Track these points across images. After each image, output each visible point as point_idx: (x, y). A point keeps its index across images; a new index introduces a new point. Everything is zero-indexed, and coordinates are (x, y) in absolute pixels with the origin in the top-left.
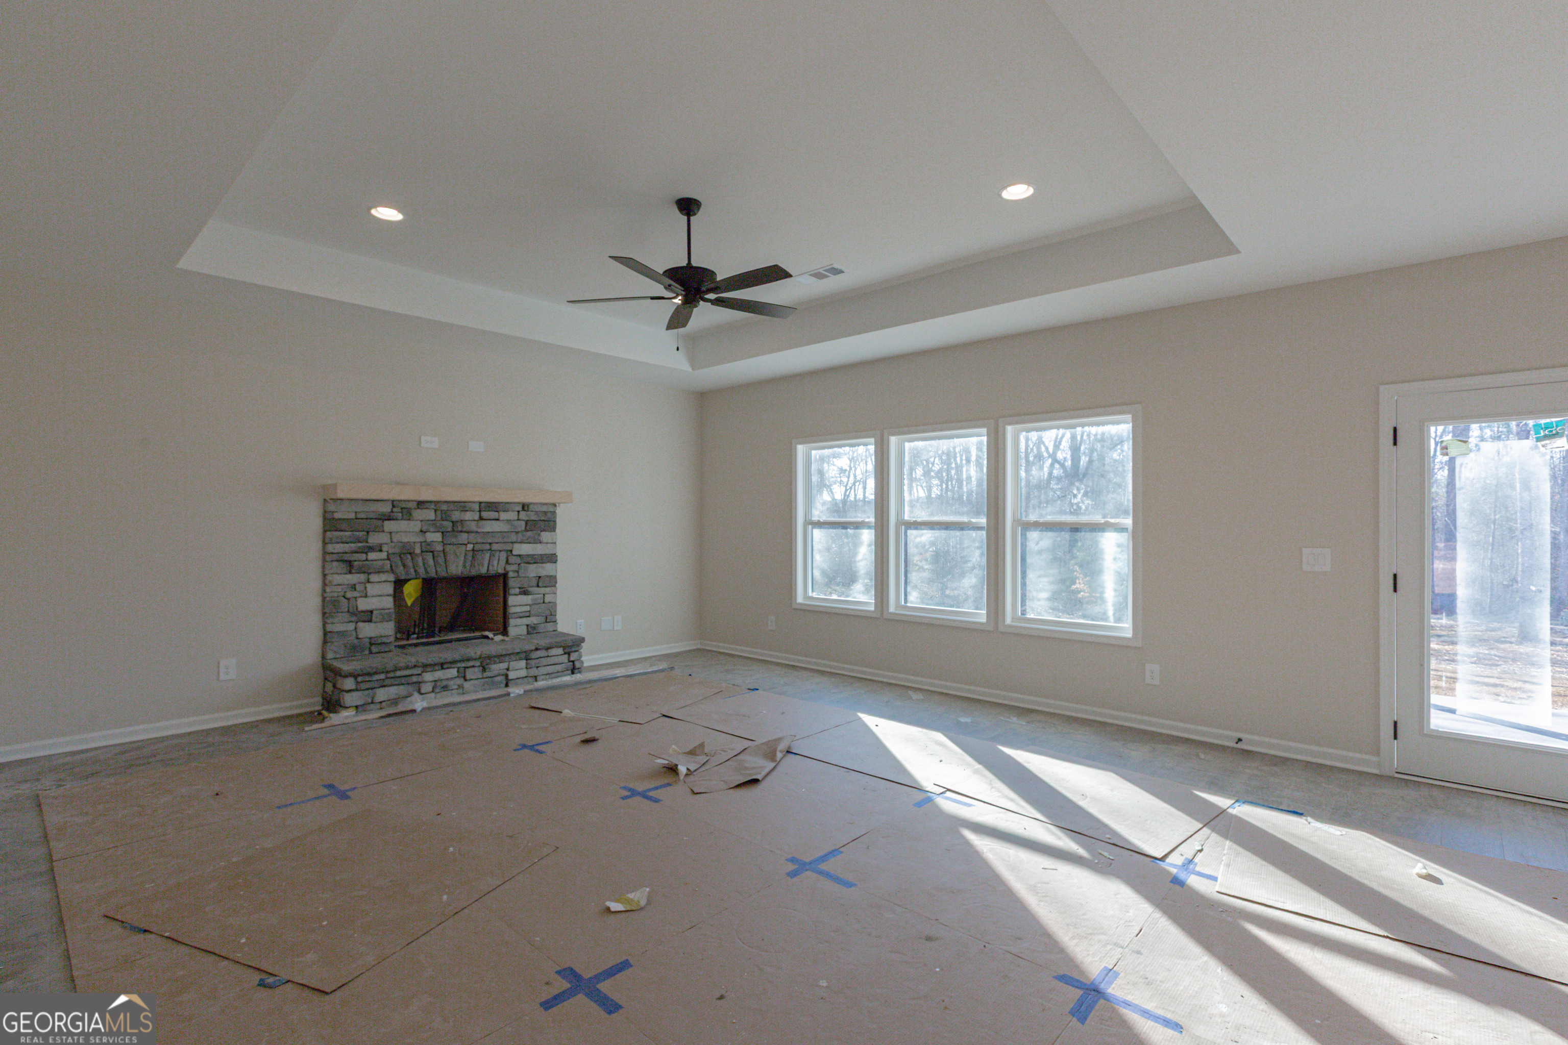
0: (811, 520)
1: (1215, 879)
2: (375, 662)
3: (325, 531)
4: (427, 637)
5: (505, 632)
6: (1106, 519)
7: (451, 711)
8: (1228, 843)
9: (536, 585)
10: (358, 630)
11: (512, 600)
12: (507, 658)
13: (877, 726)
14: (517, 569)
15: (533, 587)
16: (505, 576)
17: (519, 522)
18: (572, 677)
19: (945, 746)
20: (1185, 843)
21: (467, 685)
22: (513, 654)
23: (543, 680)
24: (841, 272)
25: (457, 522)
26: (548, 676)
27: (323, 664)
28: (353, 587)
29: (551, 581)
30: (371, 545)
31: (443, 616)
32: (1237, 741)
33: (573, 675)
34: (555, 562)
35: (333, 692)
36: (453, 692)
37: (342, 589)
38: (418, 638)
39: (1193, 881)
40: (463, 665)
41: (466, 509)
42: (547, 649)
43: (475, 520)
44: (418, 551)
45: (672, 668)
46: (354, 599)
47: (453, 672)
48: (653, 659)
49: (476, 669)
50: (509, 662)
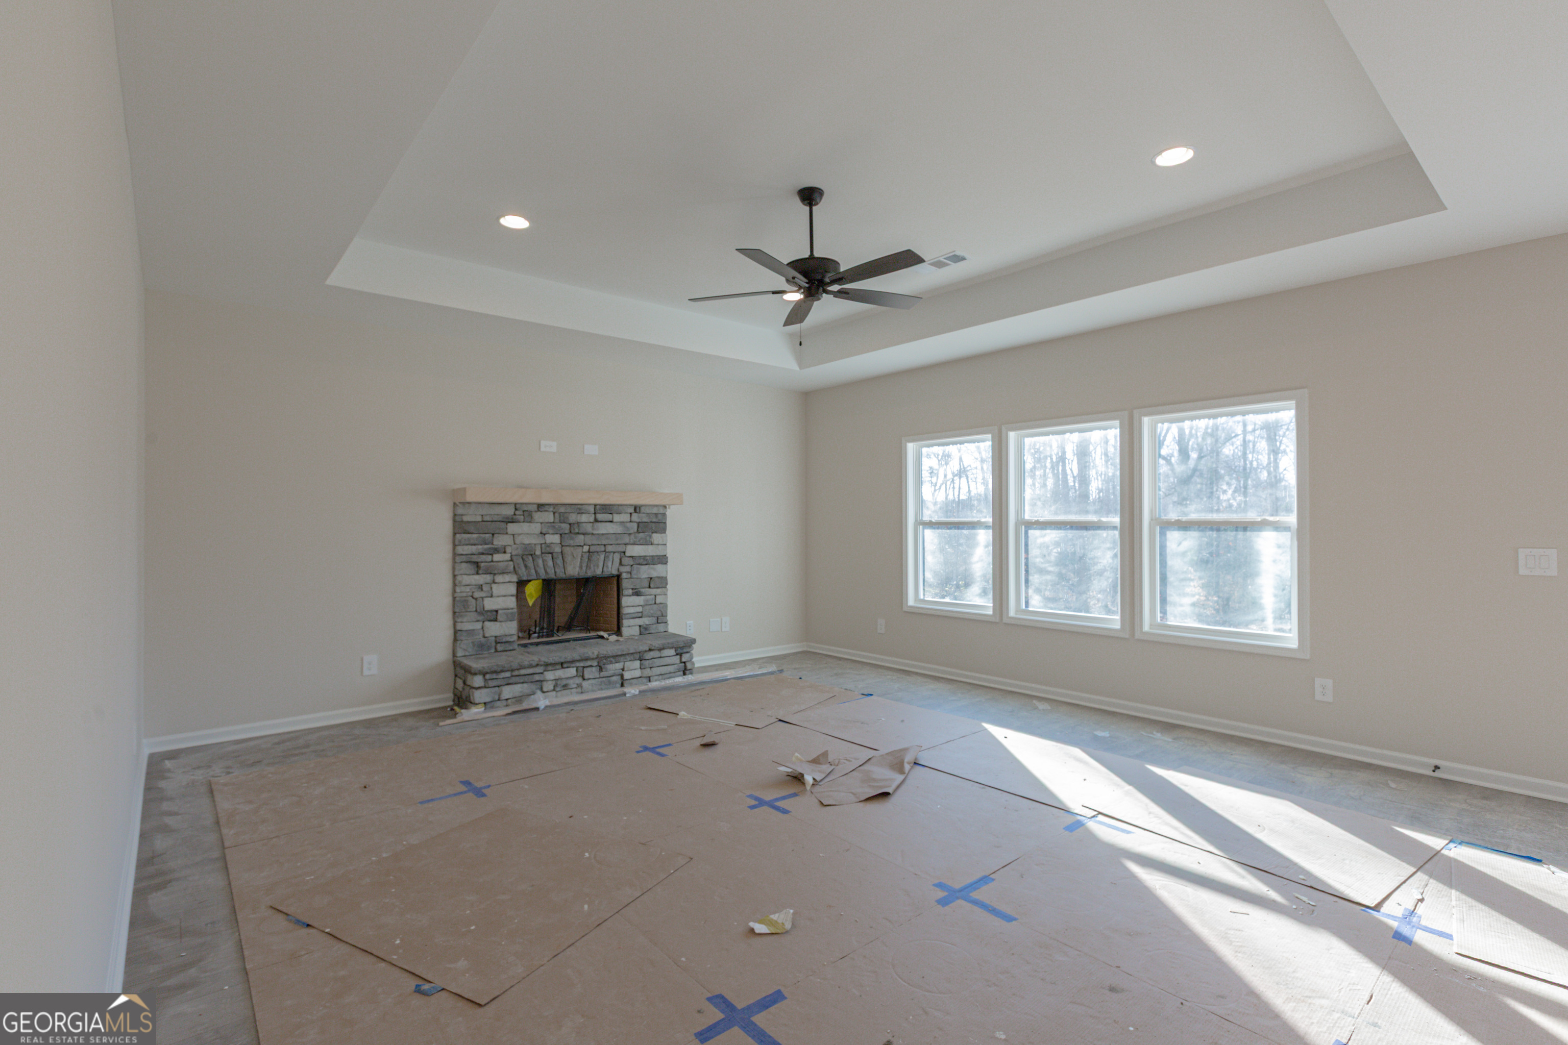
0: (922, 520)
1: (1450, 937)
2: (501, 660)
3: (455, 534)
4: (548, 636)
5: (618, 632)
6: (1264, 517)
7: (572, 710)
8: (1453, 892)
9: (647, 585)
10: (485, 629)
11: (625, 601)
12: (622, 658)
13: (1006, 737)
14: (630, 571)
15: (645, 588)
16: (618, 577)
17: (631, 524)
18: (684, 678)
19: (1085, 763)
20: (1399, 890)
21: (585, 684)
22: (628, 654)
23: (656, 681)
24: (963, 259)
25: (574, 524)
26: (661, 677)
27: (454, 662)
28: (480, 587)
29: (662, 583)
30: (496, 547)
31: (561, 617)
32: (1433, 768)
33: (684, 676)
34: (666, 564)
35: (463, 689)
36: (573, 690)
37: (470, 589)
38: (538, 637)
39: (1420, 937)
40: (582, 664)
41: (582, 511)
42: (660, 650)
43: (591, 522)
44: (538, 552)
45: (781, 671)
46: (481, 599)
47: (572, 671)
48: (761, 661)
49: (594, 669)
50: (624, 662)
